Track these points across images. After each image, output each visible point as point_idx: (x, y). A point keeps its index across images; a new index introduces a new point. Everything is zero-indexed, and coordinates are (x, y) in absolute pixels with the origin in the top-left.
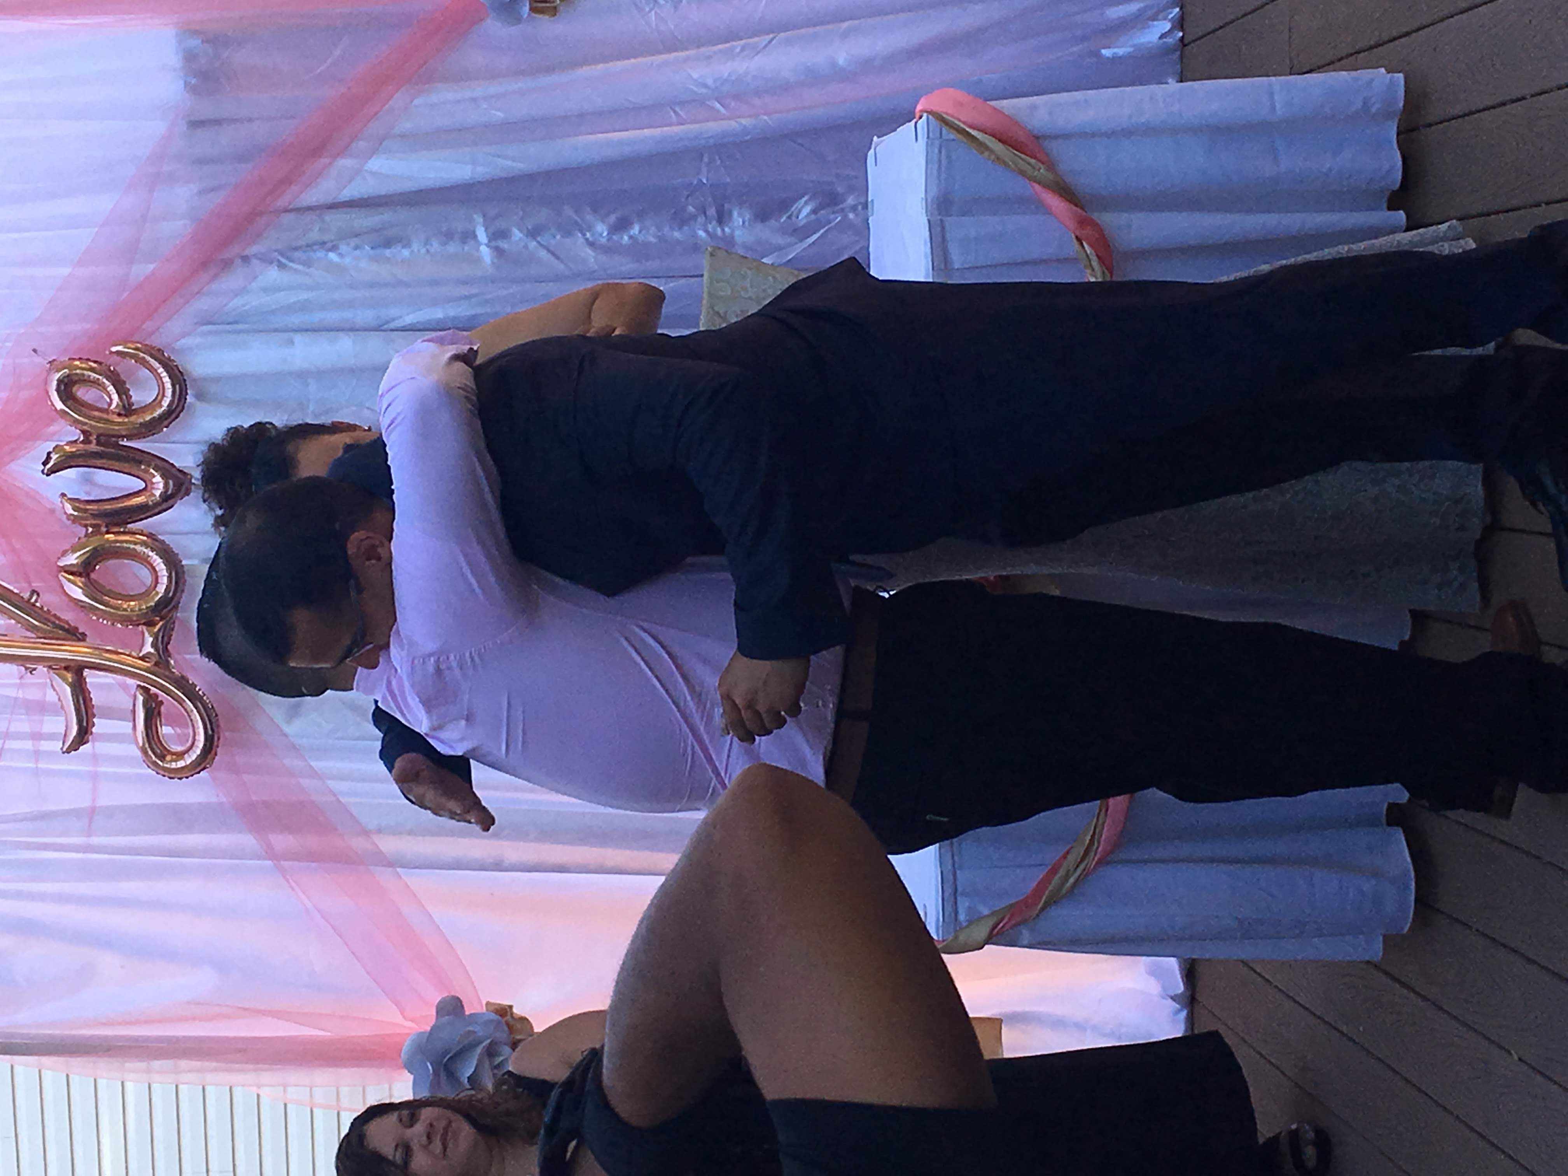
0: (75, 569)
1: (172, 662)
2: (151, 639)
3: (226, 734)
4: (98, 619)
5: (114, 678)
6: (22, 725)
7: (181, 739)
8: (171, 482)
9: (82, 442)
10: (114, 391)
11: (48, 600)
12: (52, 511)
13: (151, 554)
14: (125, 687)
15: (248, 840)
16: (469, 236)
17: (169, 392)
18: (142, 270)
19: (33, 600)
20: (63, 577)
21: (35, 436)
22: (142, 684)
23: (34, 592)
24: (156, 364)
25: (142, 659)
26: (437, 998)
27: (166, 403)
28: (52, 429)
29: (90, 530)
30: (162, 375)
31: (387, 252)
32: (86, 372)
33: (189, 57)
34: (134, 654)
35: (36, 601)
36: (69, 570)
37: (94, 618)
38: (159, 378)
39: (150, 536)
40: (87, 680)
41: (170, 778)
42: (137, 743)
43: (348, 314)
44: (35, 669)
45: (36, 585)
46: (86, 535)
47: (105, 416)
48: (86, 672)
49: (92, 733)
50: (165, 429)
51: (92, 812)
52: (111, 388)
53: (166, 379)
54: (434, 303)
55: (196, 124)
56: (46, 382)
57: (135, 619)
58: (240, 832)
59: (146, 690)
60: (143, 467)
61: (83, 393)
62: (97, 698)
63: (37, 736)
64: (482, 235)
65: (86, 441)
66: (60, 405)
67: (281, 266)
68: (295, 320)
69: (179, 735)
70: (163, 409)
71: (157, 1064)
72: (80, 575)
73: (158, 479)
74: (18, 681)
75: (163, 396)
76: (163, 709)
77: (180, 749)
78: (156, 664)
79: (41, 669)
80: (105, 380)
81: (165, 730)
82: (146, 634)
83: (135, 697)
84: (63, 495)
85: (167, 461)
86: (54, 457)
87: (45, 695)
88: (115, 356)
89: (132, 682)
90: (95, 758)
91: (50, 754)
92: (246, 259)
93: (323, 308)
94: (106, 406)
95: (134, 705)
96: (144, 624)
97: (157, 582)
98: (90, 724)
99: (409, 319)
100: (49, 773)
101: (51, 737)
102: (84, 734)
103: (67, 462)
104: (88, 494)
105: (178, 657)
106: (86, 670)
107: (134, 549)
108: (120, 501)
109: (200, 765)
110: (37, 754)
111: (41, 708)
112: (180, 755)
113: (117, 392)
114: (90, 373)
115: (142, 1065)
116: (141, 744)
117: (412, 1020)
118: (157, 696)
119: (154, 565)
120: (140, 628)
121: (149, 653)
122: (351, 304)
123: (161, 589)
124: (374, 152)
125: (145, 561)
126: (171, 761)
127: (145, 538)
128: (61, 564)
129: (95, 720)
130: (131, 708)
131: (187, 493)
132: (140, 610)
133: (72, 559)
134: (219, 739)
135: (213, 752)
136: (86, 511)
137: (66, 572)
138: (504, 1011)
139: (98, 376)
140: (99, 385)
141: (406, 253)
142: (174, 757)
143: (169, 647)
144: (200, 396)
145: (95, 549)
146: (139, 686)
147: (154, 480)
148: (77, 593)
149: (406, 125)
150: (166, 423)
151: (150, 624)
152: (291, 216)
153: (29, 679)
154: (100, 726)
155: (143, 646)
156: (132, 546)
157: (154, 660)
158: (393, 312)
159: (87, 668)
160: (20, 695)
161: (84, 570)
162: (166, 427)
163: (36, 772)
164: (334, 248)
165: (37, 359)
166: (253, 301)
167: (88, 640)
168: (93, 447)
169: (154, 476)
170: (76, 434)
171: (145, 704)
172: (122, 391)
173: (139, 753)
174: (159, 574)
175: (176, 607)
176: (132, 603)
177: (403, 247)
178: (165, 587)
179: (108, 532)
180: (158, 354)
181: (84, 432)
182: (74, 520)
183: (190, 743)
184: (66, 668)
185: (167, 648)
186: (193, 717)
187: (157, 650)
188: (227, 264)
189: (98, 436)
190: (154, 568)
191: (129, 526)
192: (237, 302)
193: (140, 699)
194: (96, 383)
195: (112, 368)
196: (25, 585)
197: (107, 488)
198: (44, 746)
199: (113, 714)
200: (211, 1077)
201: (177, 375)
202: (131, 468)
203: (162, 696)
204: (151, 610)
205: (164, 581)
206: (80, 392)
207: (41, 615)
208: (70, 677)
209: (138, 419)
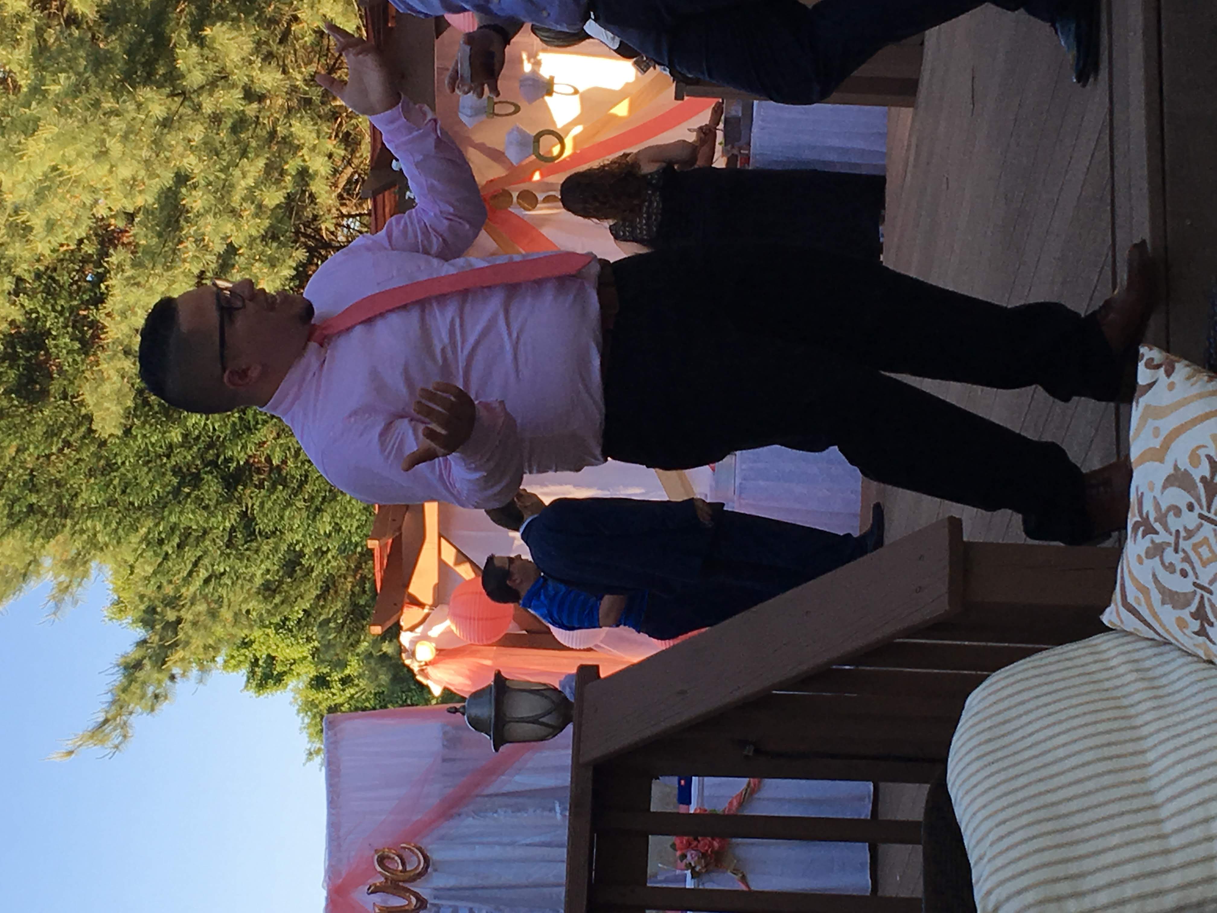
8: (419, 902)
9: (385, 883)
10: (400, 863)
16: (552, 809)
17: (422, 865)
21: (365, 880)
24: (418, 852)
27: (420, 869)
30: (420, 858)
31: (519, 814)
32: (389, 855)
38: (418, 857)
43: (500, 838)
47: (396, 874)
50: (420, 879)
52: (399, 861)
53: (422, 860)
55: (444, 760)
56: (373, 857)
60: (408, 895)
65: (386, 882)
66: (377, 867)
67: (474, 817)
68: (476, 840)
70: (419, 871)
73: (414, 900)
75: (420, 866)
80: (397, 858)
85: (417, 893)
86: (372, 887)
88: (402, 849)
92: (459, 814)
93: (489, 834)
94: (396, 869)
103: (378, 890)
104: (385, 904)
108: (399, 908)
124: (517, 774)
131: (426, 907)
139: (394, 856)
141: (526, 815)
144: (435, 868)
147: (412, 901)
150: (420, 876)
152: (479, 799)
158: (521, 838)
165: (371, 849)
166: (461, 831)
168: (389, 885)
170: (383, 880)
172: (403, 864)
180: (421, 850)
181: (386, 879)
188: (452, 817)
189: (392, 881)
194: (393, 859)
195: (400, 853)
201: (426, 858)
202: (403, 895)
206: (387, 862)
209: (408, 875)
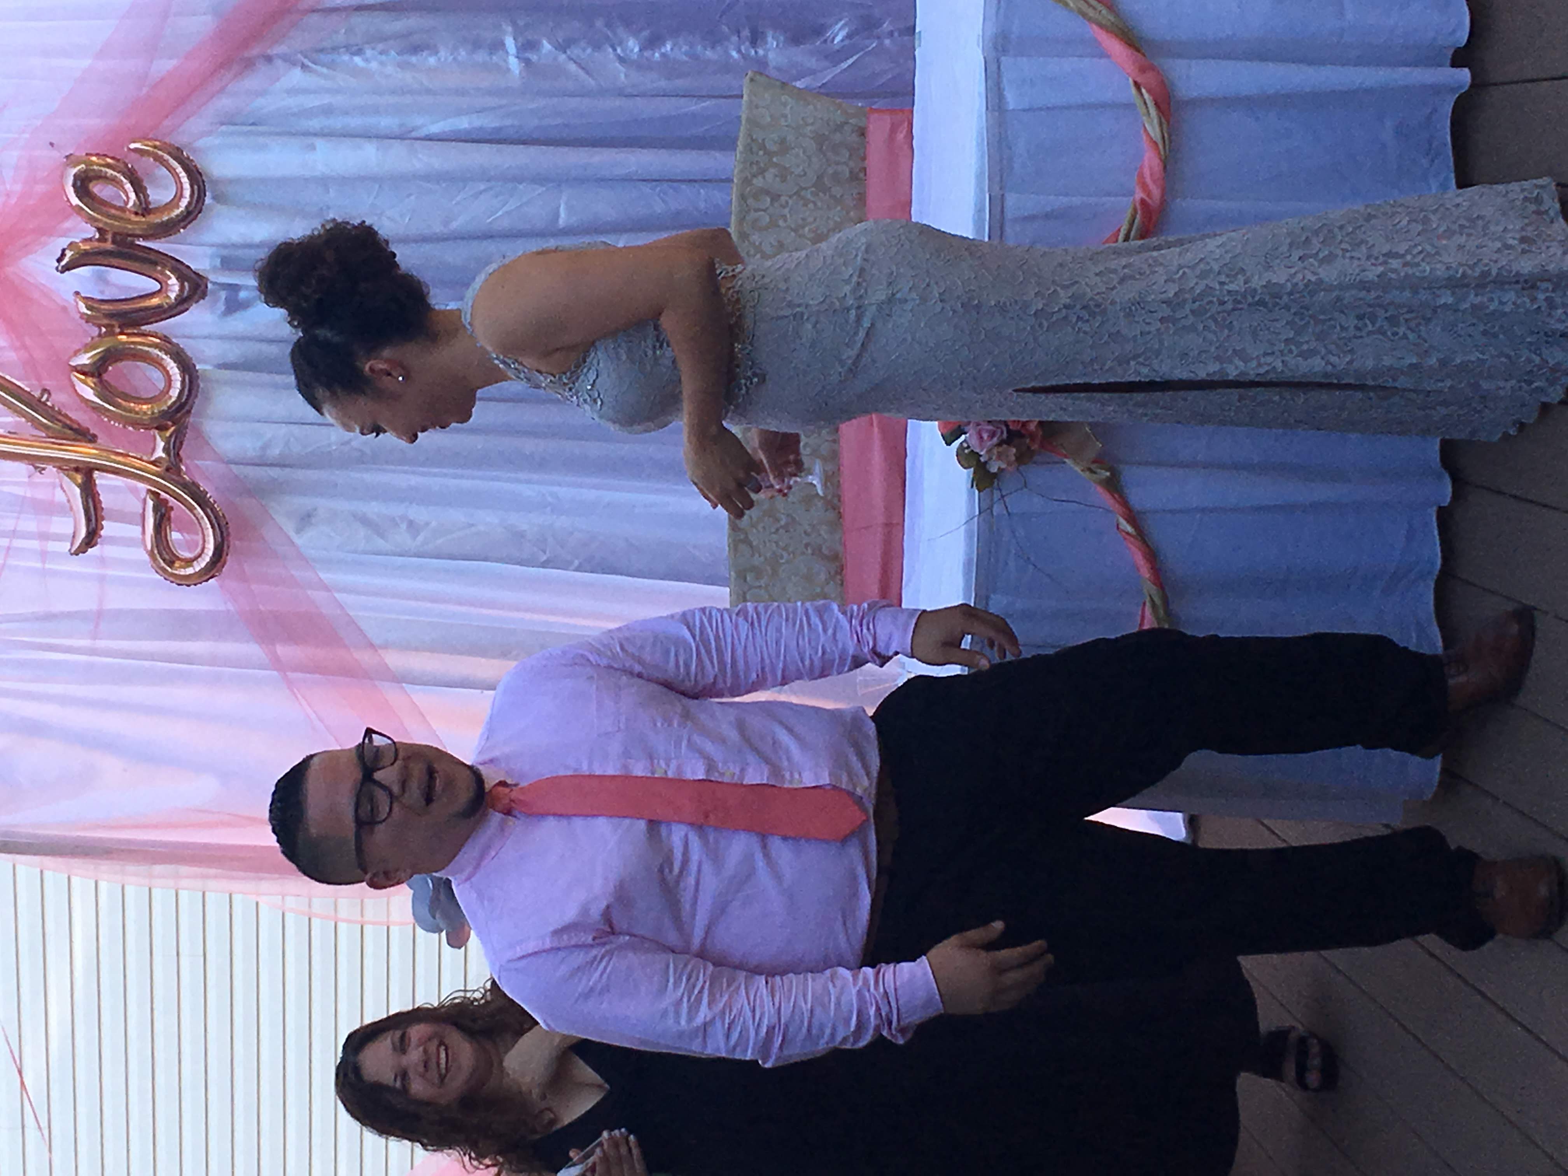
0: (86, 370)
1: (183, 467)
2: (162, 444)
3: (234, 543)
4: (109, 421)
5: (123, 481)
6: (29, 524)
7: (190, 547)
8: (186, 284)
9: (99, 240)
10: (132, 189)
11: (58, 399)
12: (64, 309)
13: (164, 357)
14: (134, 491)
15: (253, 650)
16: (498, 46)
17: (187, 193)
18: (164, 66)
19: (44, 399)
20: (76, 378)
21: (48, 231)
22: (154, 489)
23: (45, 390)
24: (174, 164)
25: (153, 463)
27: (184, 203)
28: (67, 224)
29: (104, 330)
30: (181, 175)
31: (414, 59)
32: (103, 169)
34: (145, 458)
35: (47, 400)
36: (82, 371)
37: (106, 419)
38: (177, 177)
39: (165, 339)
40: (97, 482)
41: (179, 585)
42: (145, 546)
43: (370, 120)
44: (44, 469)
45: (48, 384)
46: (100, 335)
47: (122, 215)
48: (96, 474)
49: (100, 536)
50: (182, 230)
51: (99, 615)
52: (128, 186)
53: (185, 180)
54: (460, 112)
56: (62, 176)
57: (146, 423)
58: (248, 642)
59: (156, 495)
60: (159, 268)
61: (99, 190)
62: (106, 500)
63: (44, 537)
64: (510, 43)
65: (102, 239)
66: (75, 201)
67: (303, 66)
68: (316, 124)
69: (187, 541)
70: (181, 209)
71: (158, 869)
72: (93, 376)
73: (173, 281)
74: (26, 480)
75: (182, 196)
76: (172, 514)
77: (188, 555)
78: (168, 470)
79: (51, 469)
80: (122, 178)
81: (175, 536)
82: (158, 437)
83: (144, 501)
84: (77, 293)
85: (182, 263)
86: (69, 254)
87: (54, 495)
88: (133, 155)
89: (143, 486)
90: (102, 561)
91: (56, 555)
92: (269, 59)
93: (345, 111)
94: (122, 204)
95: (144, 510)
96: (157, 428)
97: (170, 386)
98: (99, 526)
99: (435, 128)
100: (55, 573)
101: (58, 538)
102: (92, 538)
103: (82, 259)
104: (102, 292)
105: (188, 462)
106: (96, 472)
107: (148, 352)
108: (136, 301)
109: (210, 571)
110: (44, 555)
111: (48, 509)
112: (189, 562)
113: (135, 191)
114: (108, 170)
115: (143, 869)
116: (149, 547)
118: (166, 501)
119: (168, 368)
120: (152, 432)
121: (160, 458)
122: (376, 111)
123: (174, 393)
125: (158, 364)
126: (181, 567)
127: (158, 341)
128: (73, 363)
129: (103, 523)
130: (141, 511)
131: (203, 296)
132: (153, 413)
133: (85, 359)
134: (228, 547)
135: (222, 560)
136: (98, 310)
137: (78, 372)
139: (115, 173)
140: (117, 183)
141: (432, 60)
142: (183, 564)
143: (181, 453)
144: (218, 200)
145: (107, 351)
146: (149, 491)
147: (170, 282)
148: (89, 393)
150: (182, 224)
151: (161, 428)
152: (315, 18)
153: (38, 478)
154: (109, 528)
155: (154, 450)
156: (146, 348)
157: (165, 465)
158: (418, 121)
159: (98, 470)
160: (29, 495)
161: (96, 371)
162: (184, 228)
163: (44, 573)
164: (359, 52)
165: (55, 154)
166: (275, 103)
167: (99, 441)
168: (109, 246)
169: (170, 278)
170: (91, 232)
171: (155, 509)
172: (139, 188)
173: (146, 557)
174: (173, 378)
175: (189, 412)
176: (145, 407)
177: (431, 55)
178: (178, 391)
179: (122, 333)
180: (177, 153)
181: (99, 230)
182: (88, 319)
183: (199, 550)
184: (77, 470)
185: (178, 454)
186: (203, 524)
187: (168, 454)
188: (249, 65)
189: (115, 234)
190: (167, 372)
191: (143, 328)
192: (260, 102)
193: (150, 503)
194: (113, 180)
195: (130, 166)
196: (35, 382)
197: (121, 288)
198: (52, 546)
199: (122, 517)
200: (211, 884)
201: (195, 175)
202: (145, 268)
203: (172, 501)
204: (164, 414)
205: (177, 385)
206: (97, 188)
207: (52, 414)
208: (79, 478)
209: (155, 219)
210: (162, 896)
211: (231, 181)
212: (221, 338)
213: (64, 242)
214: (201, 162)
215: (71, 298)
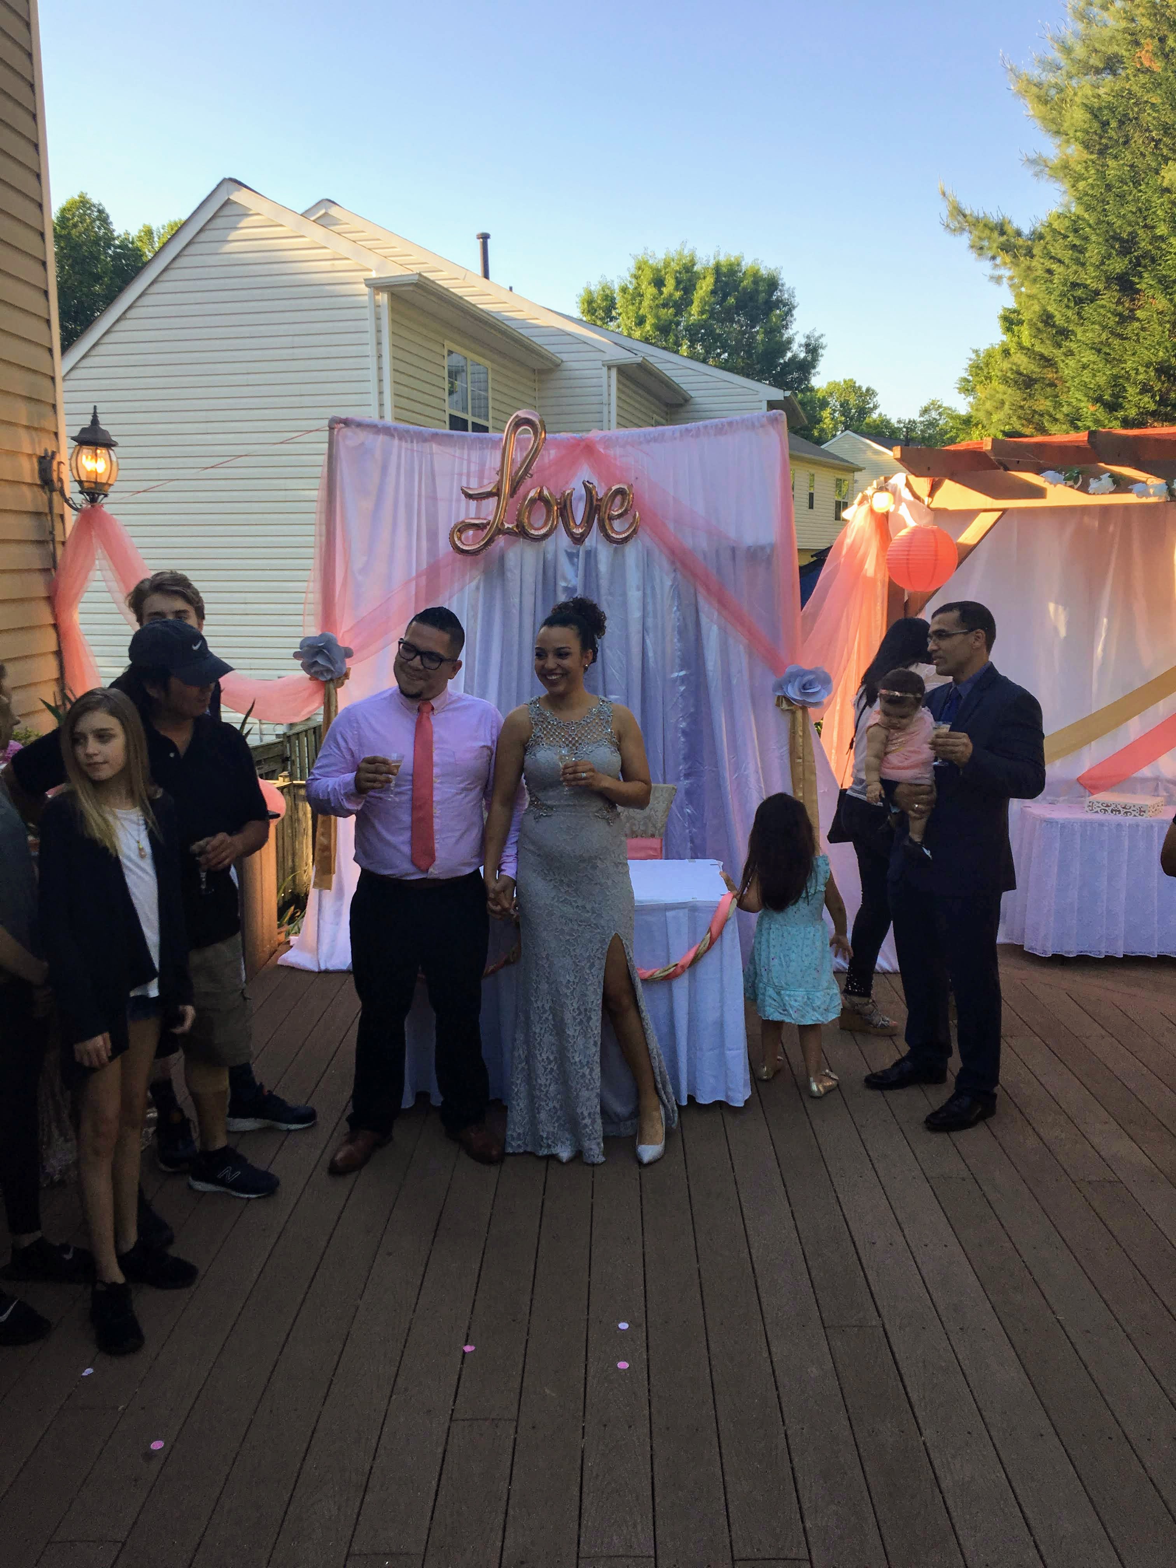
1: (501, 536)
3: (469, 559)
5: (494, 510)
6: (474, 468)
7: (467, 538)
11: (528, 481)
12: (567, 483)
14: (490, 514)
15: (423, 566)
16: (682, 668)
17: (618, 537)
18: (671, 526)
23: (532, 476)
24: (631, 530)
26: (351, 647)
27: (614, 535)
28: (603, 484)
31: (676, 633)
33: (762, 548)
36: (541, 492)
38: (624, 532)
43: (651, 614)
45: (535, 476)
48: (496, 498)
51: (435, 500)
52: (620, 511)
53: (624, 536)
54: (655, 653)
55: (733, 550)
56: (624, 483)
58: (427, 563)
59: (488, 523)
61: (618, 499)
62: (484, 502)
63: (468, 475)
64: (683, 673)
65: (597, 500)
66: (614, 488)
67: (672, 586)
68: (649, 592)
71: (324, 527)
73: (581, 531)
74: (493, 467)
79: (498, 478)
81: (471, 532)
86: (591, 486)
87: (487, 479)
90: (459, 500)
91: (460, 480)
92: (675, 571)
93: (654, 604)
97: (536, 529)
99: (648, 641)
100: (453, 479)
101: (468, 482)
103: (589, 491)
105: (504, 537)
110: (460, 475)
111: (481, 477)
115: (323, 521)
117: (343, 636)
123: (533, 532)
124: (720, 628)
125: (545, 524)
130: (481, 517)
133: (546, 492)
134: (467, 556)
138: (346, 676)
143: (507, 535)
144: (616, 550)
148: (532, 494)
149: (731, 641)
151: (517, 526)
152: (692, 591)
153: (494, 472)
154: (473, 504)
158: (651, 634)
160: (487, 468)
161: (541, 497)
163: (452, 475)
164: (678, 609)
165: (633, 478)
166: (657, 573)
168: (595, 503)
170: (600, 496)
171: (482, 524)
172: (620, 516)
173: (461, 520)
180: (635, 532)
182: (563, 494)
184: (498, 489)
188: (673, 563)
196: (535, 472)
198: (464, 478)
199: (478, 509)
200: (317, 550)
201: (625, 540)
202: (585, 519)
203: (486, 531)
204: (523, 527)
205: (536, 533)
206: (619, 498)
207: (522, 478)
208: (494, 491)
209: (607, 522)
210: (311, 529)
211: (623, 556)
212: (556, 551)
213: (596, 483)
214: (631, 542)
215: (572, 486)
